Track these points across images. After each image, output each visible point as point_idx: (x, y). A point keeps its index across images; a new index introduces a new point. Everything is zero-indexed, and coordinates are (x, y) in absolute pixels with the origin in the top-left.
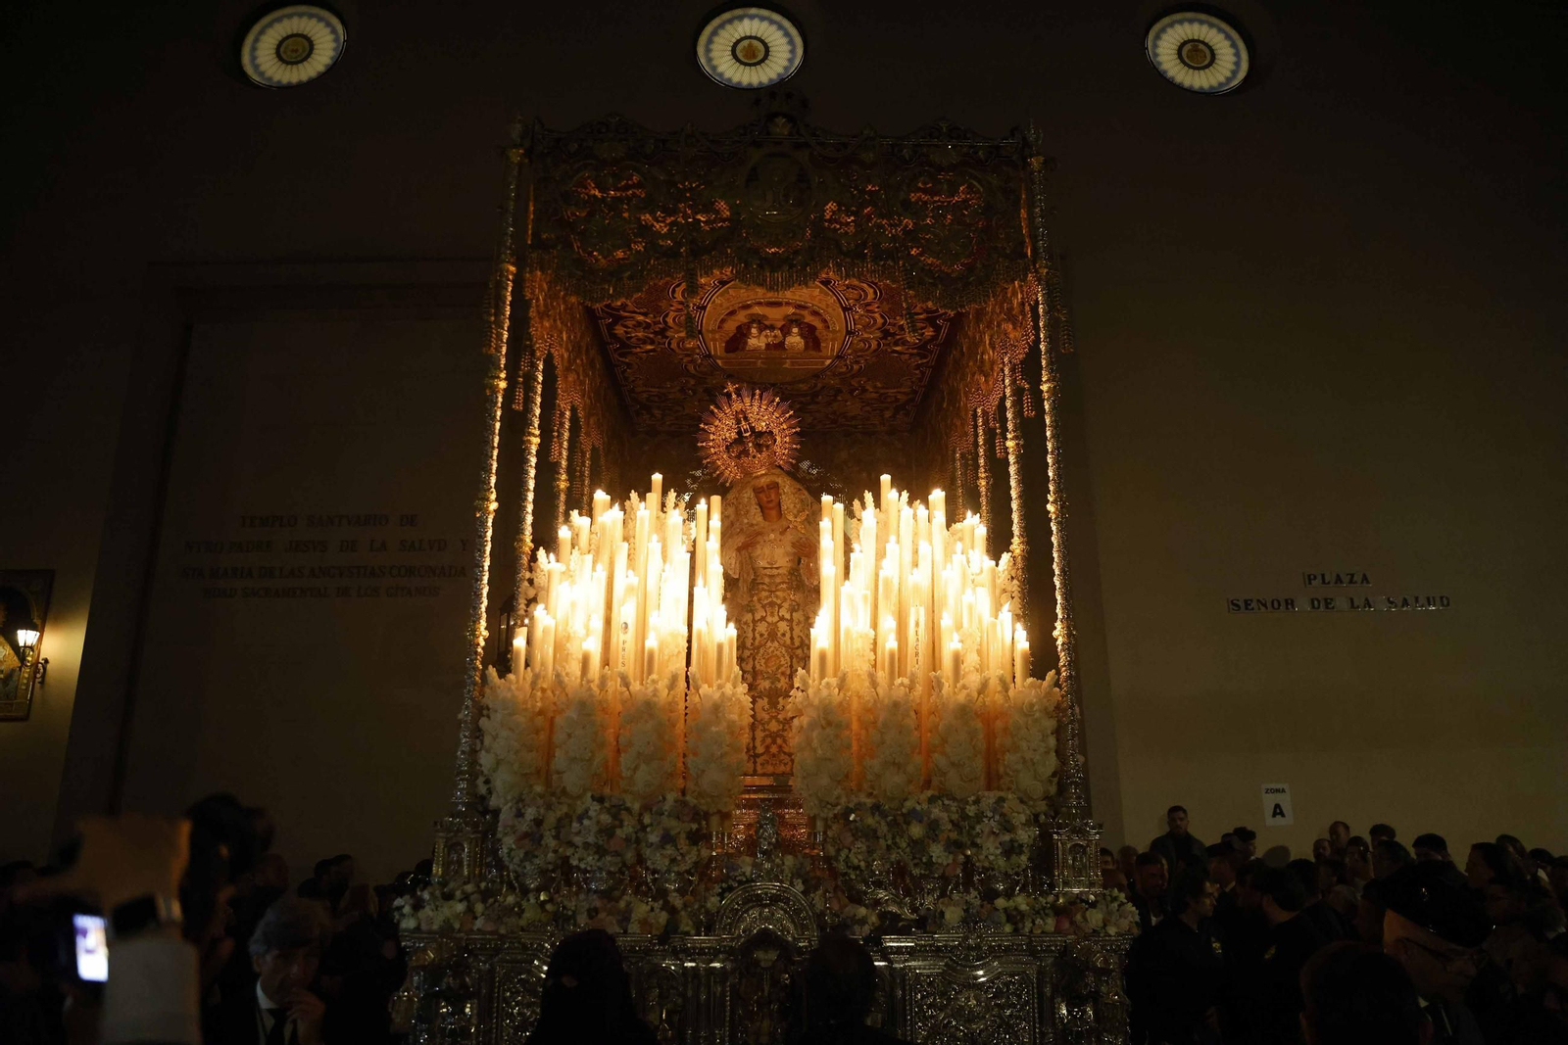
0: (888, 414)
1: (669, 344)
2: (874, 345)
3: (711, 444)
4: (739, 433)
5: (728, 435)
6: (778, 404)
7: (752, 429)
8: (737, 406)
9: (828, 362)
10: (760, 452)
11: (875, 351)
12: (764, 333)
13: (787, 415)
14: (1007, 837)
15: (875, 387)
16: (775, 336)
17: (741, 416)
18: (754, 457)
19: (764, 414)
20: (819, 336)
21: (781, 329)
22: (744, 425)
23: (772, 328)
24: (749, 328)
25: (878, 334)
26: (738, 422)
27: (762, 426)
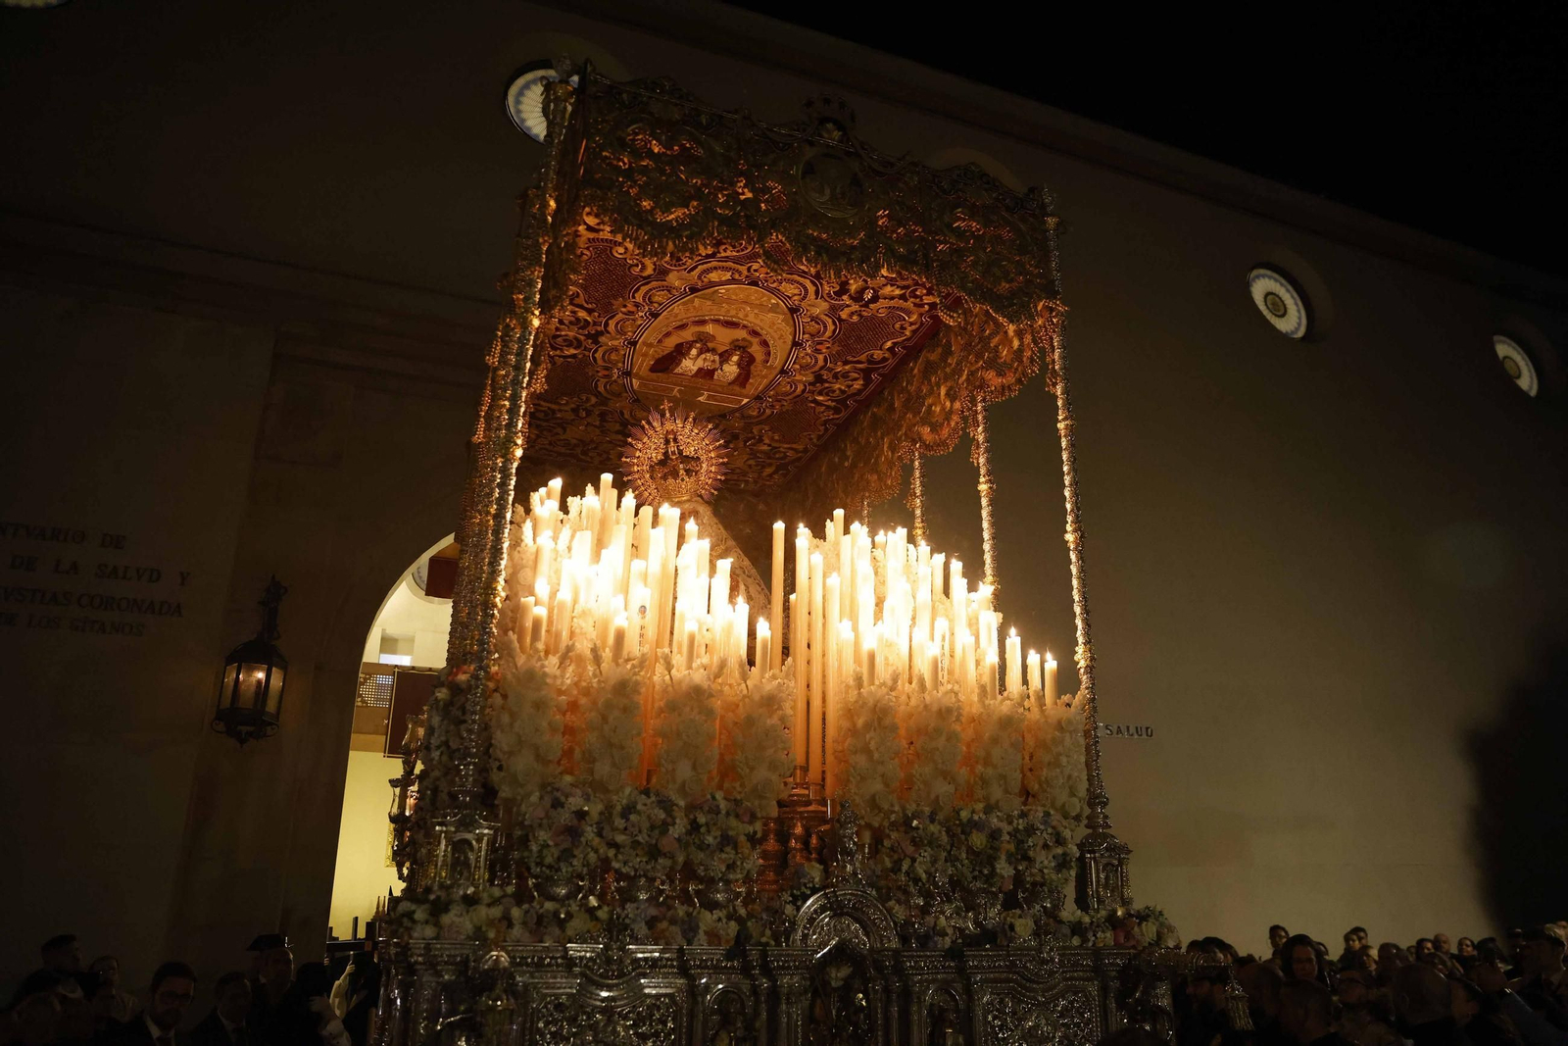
0: (769, 471)
1: (596, 351)
2: (800, 388)
3: (636, 461)
4: (666, 454)
5: (654, 455)
6: (710, 430)
7: (680, 452)
8: (669, 426)
9: (746, 401)
10: (689, 476)
11: (798, 396)
12: (703, 356)
13: (718, 444)
14: (1059, 851)
15: (772, 439)
16: (714, 361)
17: (670, 438)
18: (683, 480)
19: (695, 440)
20: (752, 371)
21: (721, 355)
22: (672, 447)
23: (713, 351)
24: (690, 349)
25: (811, 378)
26: (667, 442)
27: (689, 451)
